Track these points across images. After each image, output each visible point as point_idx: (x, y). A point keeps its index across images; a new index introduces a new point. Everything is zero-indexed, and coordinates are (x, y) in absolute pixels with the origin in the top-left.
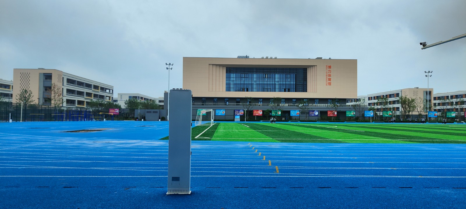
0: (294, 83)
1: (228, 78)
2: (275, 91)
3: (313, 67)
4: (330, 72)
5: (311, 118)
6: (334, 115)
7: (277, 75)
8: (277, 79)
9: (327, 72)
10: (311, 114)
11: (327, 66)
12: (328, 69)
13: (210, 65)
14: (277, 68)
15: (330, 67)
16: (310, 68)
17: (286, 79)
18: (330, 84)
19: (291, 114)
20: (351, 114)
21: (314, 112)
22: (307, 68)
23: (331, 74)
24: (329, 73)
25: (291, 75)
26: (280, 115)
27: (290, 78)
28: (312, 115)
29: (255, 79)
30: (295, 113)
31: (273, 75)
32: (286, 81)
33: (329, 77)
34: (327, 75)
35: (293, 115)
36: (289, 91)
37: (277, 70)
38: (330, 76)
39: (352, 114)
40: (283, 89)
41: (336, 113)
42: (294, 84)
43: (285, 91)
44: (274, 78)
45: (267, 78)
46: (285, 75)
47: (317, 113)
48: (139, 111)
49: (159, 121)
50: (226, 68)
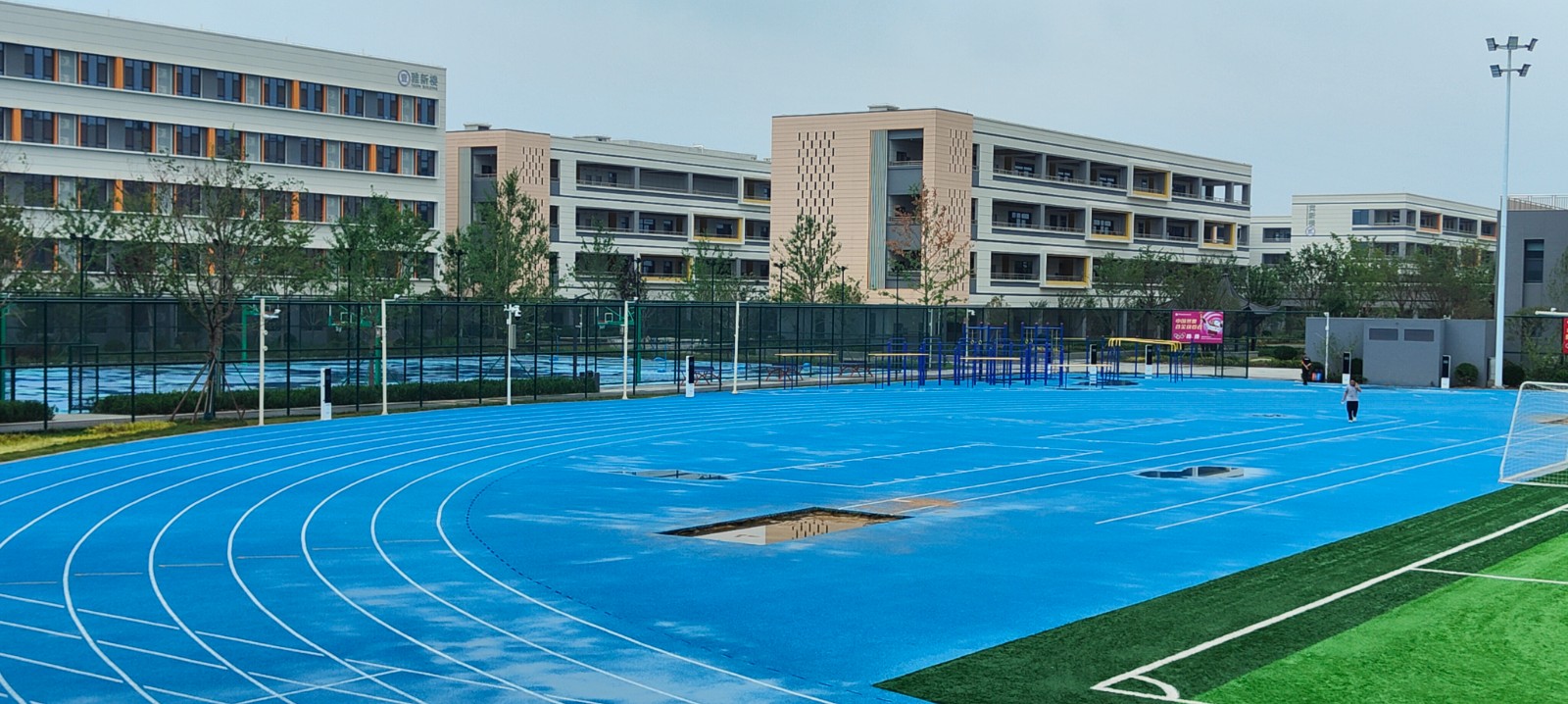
48: (1327, 328)
49: (1443, 386)
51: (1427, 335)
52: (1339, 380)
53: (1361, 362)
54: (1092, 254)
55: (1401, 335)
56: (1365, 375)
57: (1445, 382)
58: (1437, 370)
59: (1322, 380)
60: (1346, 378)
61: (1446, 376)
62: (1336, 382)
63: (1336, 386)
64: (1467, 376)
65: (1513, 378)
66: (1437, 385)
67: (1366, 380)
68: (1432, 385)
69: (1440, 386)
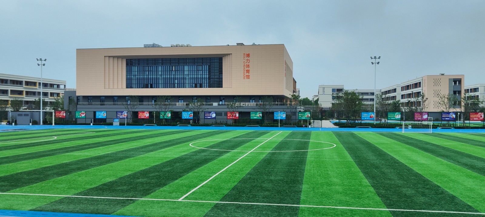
0: (207, 76)
1: (129, 72)
2: (184, 87)
3: (228, 55)
4: (248, 61)
5: (207, 122)
6: (235, 118)
7: (186, 66)
8: (186, 72)
9: (244, 62)
10: (206, 116)
11: (244, 54)
12: (246, 58)
13: (106, 57)
14: (186, 58)
15: (248, 55)
16: (225, 57)
17: (198, 71)
18: (248, 77)
19: (183, 116)
20: (257, 116)
21: (210, 114)
22: (222, 58)
23: (249, 64)
24: (247, 64)
25: (204, 66)
26: (170, 118)
27: (202, 71)
28: (208, 117)
29: (160, 73)
30: (187, 115)
31: (181, 67)
32: (197, 75)
33: (247, 69)
34: (245, 66)
35: (186, 117)
36: (201, 87)
37: (187, 61)
38: (248, 66)
39: (259, 116)
40: (194, 85)
41: (237, 115)
42: (207, 78)
43: (196, 87)
44: (183, 71)
45: (175, 70)
46: (196, 66)
47: (214, 115)
50: (126, 59)
51: (27, 115)
53: (17, 120)
54: (10, 99)
55: (23, 115)
56: (17, 123)
57: (31, 124)
60: (13, 124)
61: (30, 122)
64: (35, 123)
65: (44, 123)
68: (28, 125)
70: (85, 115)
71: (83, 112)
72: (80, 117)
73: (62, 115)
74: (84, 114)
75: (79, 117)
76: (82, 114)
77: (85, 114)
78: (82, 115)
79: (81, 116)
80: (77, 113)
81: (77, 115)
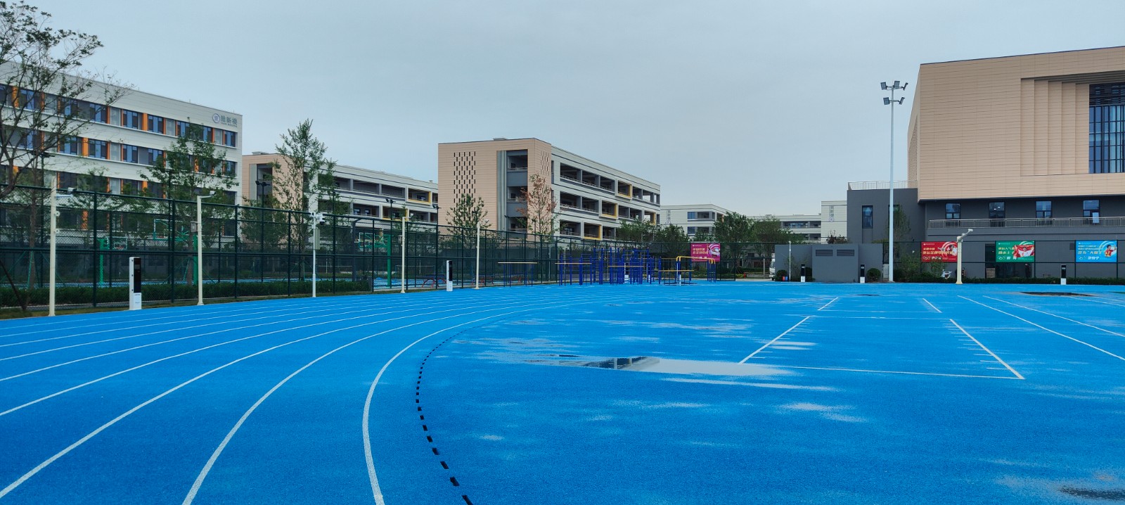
1: (1099, 123)
48: (790, 250)
49: (861, 282)
50: (1091, 86)
51: (850, 253)
52: (799, 280)
53: (811, 270)
54: (602, 224)
55: (835, 253)
56: (813, 277)
57: (863, 279)
58: (856, 272)
59: (788, 280)
60: (803, 279)
61: (863, 275)
62: (796, 281)
63: (798, 283)
64: (874, 276)
65: (898, 277)
66: (857, 280)
67: (814, 279)
68: (854, 281)
69: (859, 282)
70: (1034, 253)
71: (1023, 243)
72: (1015, 258)
73: (946, 253)
74: (1028, 249)
75: (1009, 258)
76: (1021, 248)
77: (1033, 249)
78: (1020, 252)
79: (1018, 256)
80: (1000, 246)
81: (1000, 253)
